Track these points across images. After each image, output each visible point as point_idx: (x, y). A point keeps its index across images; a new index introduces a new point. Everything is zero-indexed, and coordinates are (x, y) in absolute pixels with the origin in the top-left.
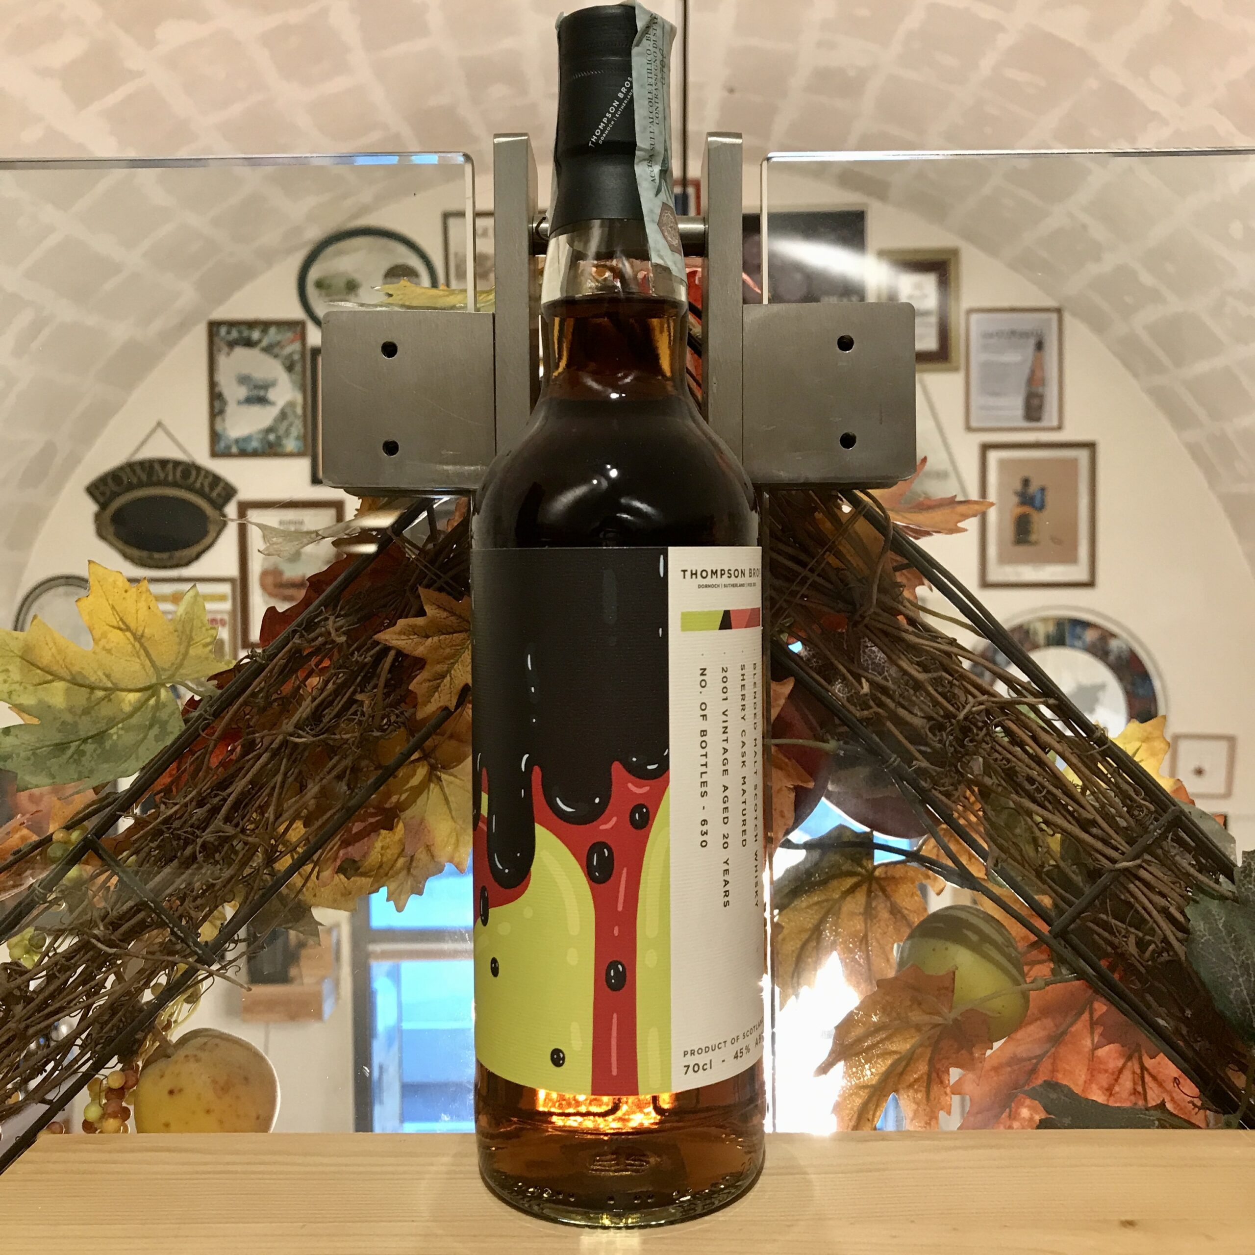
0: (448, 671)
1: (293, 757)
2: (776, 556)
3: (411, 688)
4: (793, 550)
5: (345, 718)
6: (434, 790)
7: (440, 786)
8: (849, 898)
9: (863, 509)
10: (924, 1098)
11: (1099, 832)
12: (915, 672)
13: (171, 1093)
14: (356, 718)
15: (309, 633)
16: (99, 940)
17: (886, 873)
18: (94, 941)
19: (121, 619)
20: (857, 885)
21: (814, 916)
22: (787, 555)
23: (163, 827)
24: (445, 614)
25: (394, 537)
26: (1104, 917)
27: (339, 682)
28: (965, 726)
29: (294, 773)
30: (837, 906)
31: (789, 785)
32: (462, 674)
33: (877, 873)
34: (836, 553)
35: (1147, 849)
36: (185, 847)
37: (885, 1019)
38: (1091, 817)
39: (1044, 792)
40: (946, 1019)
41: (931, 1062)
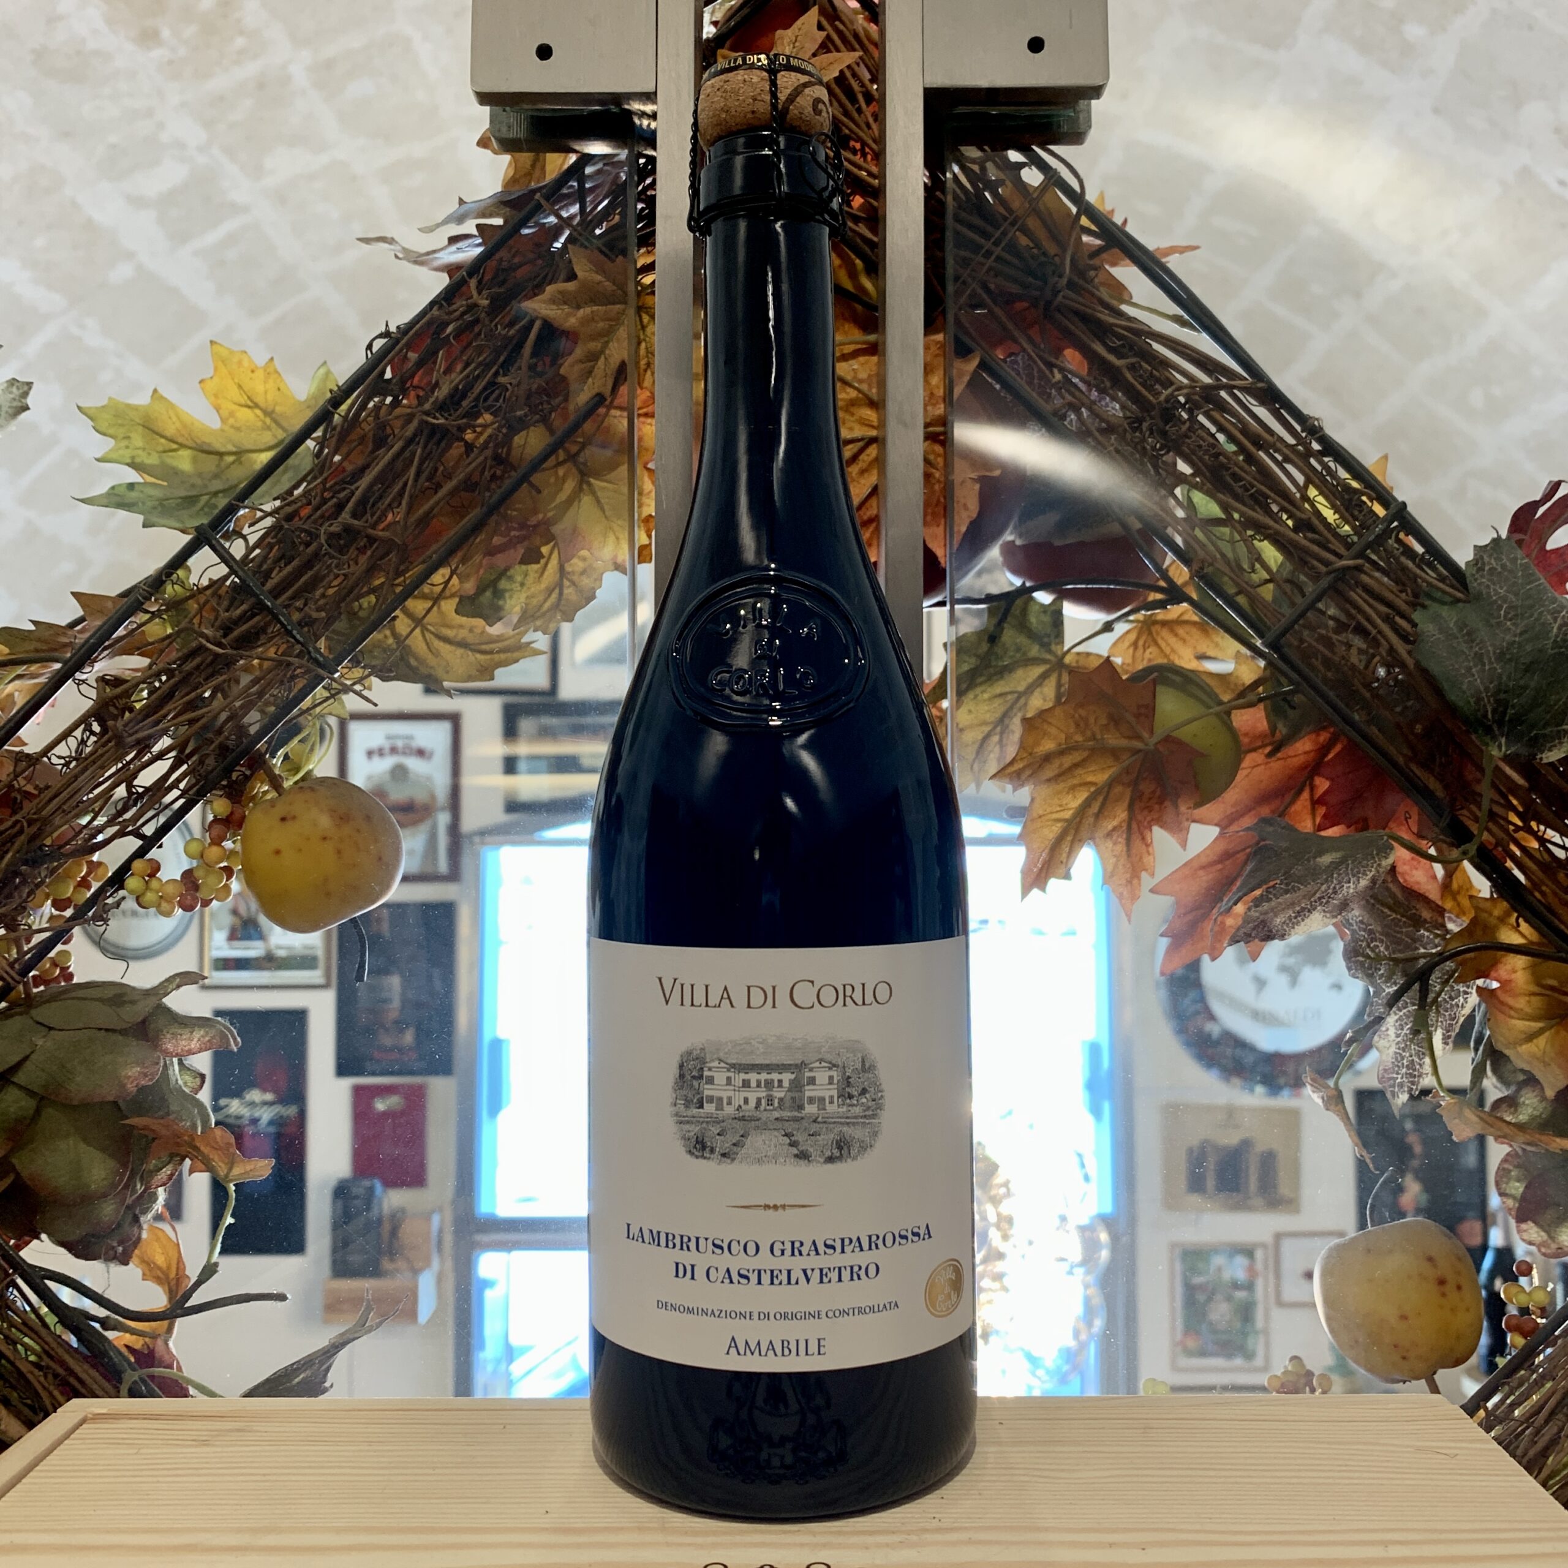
0: (602, 352)
1: (429, 447)
2: (959, 227)
3: (562, 371)
4: (977, 221)
5: (486, 404)
6: (586, 500)
7: (593, 493)
8: (1036, 693)
9: (1052, 177)
10: (1124, 853)
11: (1317, 536)
12: (1111, 358)
13: (283, 819)
14: (498, 404)
15: (449, 305)
16: (208, 641)
17: (1077, 662)
18: (204, 642)
19: (249, 398)
20: (1044, 676)
21: (997, 709)
22: (971, 227)
23: (283, 523)
24: (599, 278)
25: (543, 202)
26: (1324, 632)
27: (481, 359)
28: (1167, 409)
29: (428, 466)
30: (1022, 701)
31: (973, 475)
32: (618, 351)
33: (1068, 660)
34: (1025, 231)
35: (1369, 545)
36: (308, 545)
37: (1079, 738)
38: (1303, 516)
39: (1253, 491)
40: (1146, 745)
41: (1131, 808)
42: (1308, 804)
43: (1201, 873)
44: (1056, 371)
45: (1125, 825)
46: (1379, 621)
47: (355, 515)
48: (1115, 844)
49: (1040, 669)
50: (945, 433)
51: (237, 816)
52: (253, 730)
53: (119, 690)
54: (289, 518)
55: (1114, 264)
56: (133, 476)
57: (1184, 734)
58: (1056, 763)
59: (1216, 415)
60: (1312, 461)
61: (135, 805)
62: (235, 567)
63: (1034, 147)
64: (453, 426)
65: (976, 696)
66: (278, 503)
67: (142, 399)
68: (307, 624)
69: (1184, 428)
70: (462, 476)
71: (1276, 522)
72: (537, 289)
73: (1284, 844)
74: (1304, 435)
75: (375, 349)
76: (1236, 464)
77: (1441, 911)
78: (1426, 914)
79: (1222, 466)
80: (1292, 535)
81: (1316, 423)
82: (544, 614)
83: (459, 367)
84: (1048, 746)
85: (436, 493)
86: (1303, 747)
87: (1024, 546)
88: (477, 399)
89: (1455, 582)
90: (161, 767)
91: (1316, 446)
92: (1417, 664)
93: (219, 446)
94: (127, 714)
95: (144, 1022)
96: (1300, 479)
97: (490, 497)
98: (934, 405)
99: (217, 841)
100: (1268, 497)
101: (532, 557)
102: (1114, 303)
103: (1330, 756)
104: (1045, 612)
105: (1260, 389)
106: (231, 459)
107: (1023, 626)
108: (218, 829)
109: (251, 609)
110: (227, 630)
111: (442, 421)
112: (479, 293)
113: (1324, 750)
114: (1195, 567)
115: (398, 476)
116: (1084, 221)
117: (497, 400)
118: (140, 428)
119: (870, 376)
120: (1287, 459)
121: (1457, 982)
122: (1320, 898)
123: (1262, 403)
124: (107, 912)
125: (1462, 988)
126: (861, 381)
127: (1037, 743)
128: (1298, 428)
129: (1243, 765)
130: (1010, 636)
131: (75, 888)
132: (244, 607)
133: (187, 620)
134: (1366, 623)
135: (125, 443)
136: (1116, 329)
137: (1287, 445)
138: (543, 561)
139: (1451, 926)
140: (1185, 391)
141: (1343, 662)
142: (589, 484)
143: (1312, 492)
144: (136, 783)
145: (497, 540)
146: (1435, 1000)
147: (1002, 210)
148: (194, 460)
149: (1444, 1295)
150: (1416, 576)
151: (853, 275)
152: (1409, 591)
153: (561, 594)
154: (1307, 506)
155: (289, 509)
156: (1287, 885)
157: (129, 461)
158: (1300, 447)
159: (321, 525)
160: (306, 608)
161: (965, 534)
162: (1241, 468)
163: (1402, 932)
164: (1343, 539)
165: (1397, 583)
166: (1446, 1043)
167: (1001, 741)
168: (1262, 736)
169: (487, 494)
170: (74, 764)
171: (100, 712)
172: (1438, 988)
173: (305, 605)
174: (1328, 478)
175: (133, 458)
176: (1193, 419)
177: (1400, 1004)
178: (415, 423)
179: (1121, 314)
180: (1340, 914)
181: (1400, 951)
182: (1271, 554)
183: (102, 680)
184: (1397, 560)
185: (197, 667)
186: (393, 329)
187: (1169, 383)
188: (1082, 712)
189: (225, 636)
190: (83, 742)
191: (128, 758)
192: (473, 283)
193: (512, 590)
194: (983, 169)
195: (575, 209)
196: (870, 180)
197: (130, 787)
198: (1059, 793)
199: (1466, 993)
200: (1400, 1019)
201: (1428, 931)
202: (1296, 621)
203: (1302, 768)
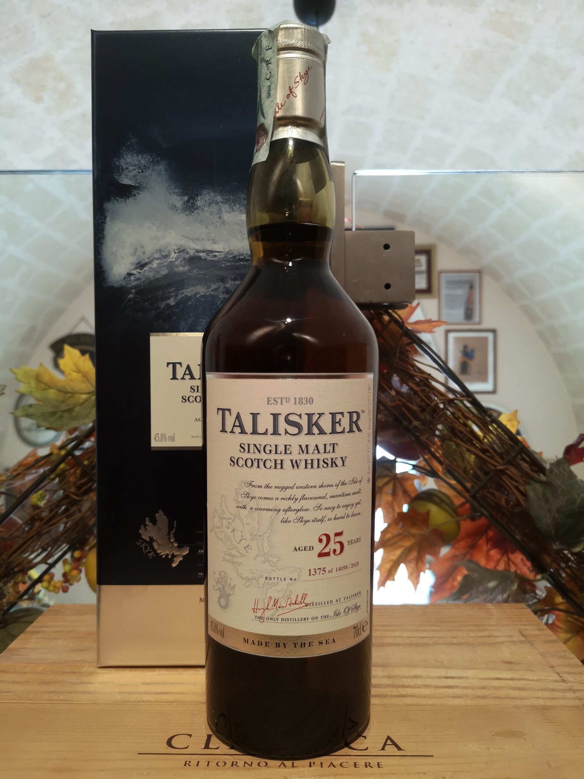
10: (415, 566)
19: (77, 368)
41: (419, 553)
42: (485, 540)
45: (416, 557)
46: (513, 488)
48: (413, 564)
49: (386, 479)
58: (392, 541)
67: (36, 368)
73: (476, 575)
106: (69, 394)
113: (490, 523)
118: (34, 379)
134: (507, 488)
175: (31, 392)
198: (393, 550)
203: (483, 527)
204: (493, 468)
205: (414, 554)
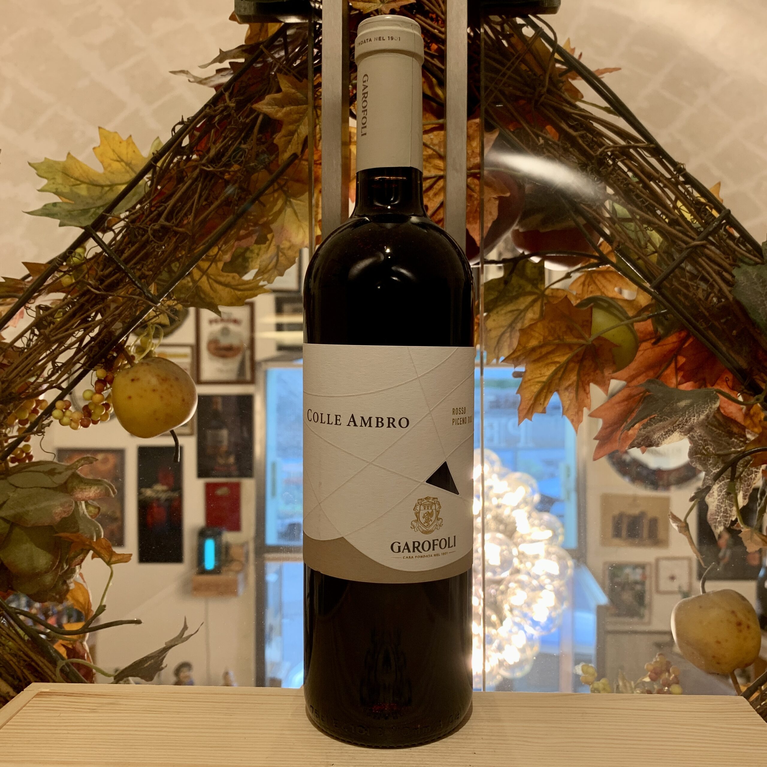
0: (296, 131)
1: (205, 184)
2: (488, 60)
3: (275, 142)
4: (498, 57)
5: (235, 160)
6: (289, 210)
7: (292, 207)
8: (530, 310)
9: (539, 32)
10: (575, 398)
11: (680, 228)
12: (571, 131)
13: (133, 380)
14: (241, 160)
15: (215, 106)
16: (92, 287)
17: (552, 293)
18: (89, 287)
19: (119, 157)
20: (534, 301)
21: (509, 319)
22: (495, 60)
23: (130, 224)
24: (293, 91)
25: (264, 50)
26: (684, 280)
27: (232, 135)
28: (600, 159)
29: (205, 193)
30: (523, 314)
31: (495, 196)
32: (304, 130)
33: (547, 292)
34: (524, 61)
35: (710, 234)
36: (143, 235)
37: (550, 338)
38: (675, 218)
39: (647, 204)
40: (587, 341)
41: (579, 375)
42: (674, 370)
43: (616, 406)
44: (540, 138)
45: (575, 384)
46: (714, 275)
47: (167, 219)
48: (570, 393)
49: (532, 298)
50: (479, 173)
51: (109, 378)
52: (118, 333)
53: (47, 313)
54: (133, 221)
55: (574, 79)
56: (56, 199)
57: (607, 335)
58: (538, 351)
59: (627, 162)
60: (680, 187)
61: (57, 372)
62: (105, 248)
63: (530, 16)
64: (217, 171)
65: (497, 313)
66: (127, 213)
67: (62, 158)
68: (143, 278)
69: (610, 169)
70: (223, 198)
71: (660, 220)
72: (261, 98)
73: (660, 395)
74: (675, 173)
75: (176, 131)
76: (638, 188)
77: (743, 428)
78: (735, 430)
79: (631, 190)
80: (667, 227)
81: (682, 166)
82: (269, 270)
83: (220, 141)
84: (534, 343)
85: (210, 207)
86: (672, 340)
87: (523, 233)
88: (230, 157)
89: (755, 253)
90: (70, 353)
91: (681, 179)
92: (734, 298)
93: (102, 182)
94: (52, 326)
95: (66, 483)
96: (673, 197)
97: (238, 209)
98: (475, 158)
99: (99, 391)
100: (655, 206)
101: (262, 240)
102: (572, 101)
103: (686, 345)
104: (535, 267)
105: (653, 148)
106: (107, 189)
107: (523, 275)
108: (100, 385)
109: (114, 270)
110: (101, 280)
111: (211, 169)
112: (230, 100)
113: (683, 341)
114: (615, 245)
115: (189, 198)
116: (557, 56)
117: (241, 157)
118: (61, 174)
119: (440, 142)
120: (665, 186)
121: (752, 465)
122: (678, 425)
123: (653, 155)
124: (44, 428)
125: (754, 469)
126: (434, 145)
127: (528, 342)
128: (672, 169)
129: (640, 348)
130: (515, 280)
131: (30, 414)
132: (110, 269)
133: (82, 276)
134: (706, 275)
135: (52, 181)
136: (573, 115)
137: (667, 179)
138: (268, 243)
139: (749, 436)
140: (611, 149)
141: (694, 296)
142: (290, 201)
143: (679, 204)
144: (57, 361)
145: (242, 232)
146: (740, 476)
147: (512, 51)
148: (88, 189)
149: (740, 631)
150: (735, 250)
151: (431, 87)
152: (731, 257)
153: (277, 260)
154: (676, 211)
155: (133, 217)
156: (661, 417)
157: (54, 191)
158: (673, 179)
159: (150, 225)
160: (143, 269)
161: (491, 228)
162: (641, 192)
163: (722, 440)
164: (695, 230)
165: (724, 253)
166: (745, 499)
167: (510, 336)
168: (650, 333)
169: (236, 208)
170: (26, 350)
171: (38, 324)
172: (741, 470)
173: (142, 267)
174: (688, 196)
175: (57, 189)
176: (615, 164)
177: (721, 478)
178: (198, 171)
179: (576, 107)
180: (689, 433)
181: (720, 450)
182: (657, 238)
183: (39, 307)
184: (725, 241)
185: (87, 301)
186: (185, 120)
187: (601, 145)
188: (552, 324)
189: (101, 284)
190: (30, 340)
191: (53, 348)
192: (227, 94)
193: (252, 257)
194: (503, 28)
195: (283, 53)
196: (440, 35)
197: (54, 363)
198: (540, 367)
199: (757, 472)
200: (720, 486)
201: (736, 438)
202: (669, 274)
203: (671, 351)
204: (684, 246)
205: (573, 377)
